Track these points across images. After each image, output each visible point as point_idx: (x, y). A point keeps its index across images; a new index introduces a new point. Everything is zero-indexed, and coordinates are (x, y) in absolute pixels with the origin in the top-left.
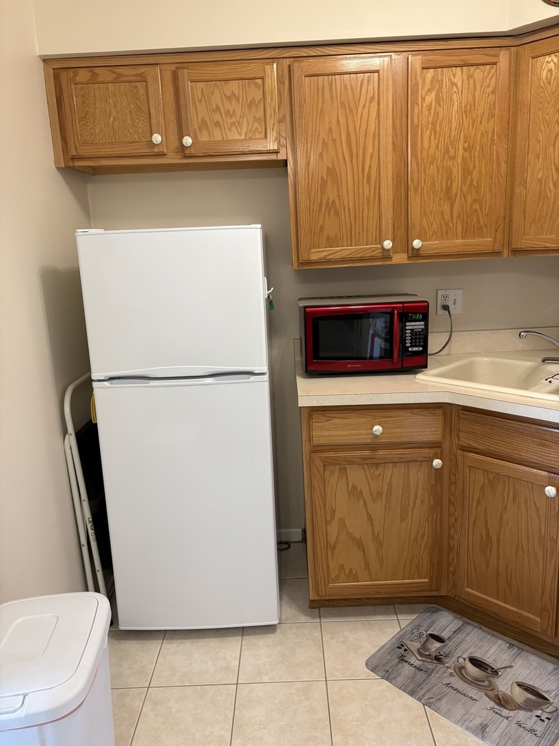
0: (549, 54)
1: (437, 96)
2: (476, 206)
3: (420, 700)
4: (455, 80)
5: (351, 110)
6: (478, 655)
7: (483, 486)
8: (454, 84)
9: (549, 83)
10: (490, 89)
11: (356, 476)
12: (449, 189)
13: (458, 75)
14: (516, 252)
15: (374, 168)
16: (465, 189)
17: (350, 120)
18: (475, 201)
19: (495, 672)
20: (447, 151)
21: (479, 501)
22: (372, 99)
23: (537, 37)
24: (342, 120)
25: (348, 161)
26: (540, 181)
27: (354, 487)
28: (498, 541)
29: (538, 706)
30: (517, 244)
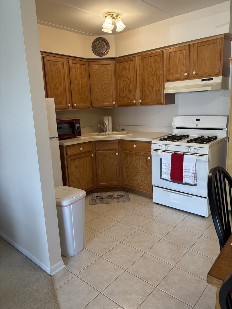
0: (96, 65)
1: (75, 70)
2: (85, 97)
3: (105, 204)
4: (78, 67)
5: (58, 70)
6: (107, 195)
7: (102, 158)
8: (78, 68)
9: (96, 71)
10: (84, 70)
11: (77, 162)
12: (79, 92)
13: (79, 66)
14: (93, 107)
15: (64, 86)
16: (82, 92)
17: (58, 73)
18: (84, 95)
19: (113, 196)
20: (78, 83)
21: (102, 162)
22: (63, 68)
23: (93, 61)
24: (56, 73)
25: (58, 83)
26: (97, 92)
27: (77, 165)
28: (107, 170)
29: (123, 196)
30: (93, 106)
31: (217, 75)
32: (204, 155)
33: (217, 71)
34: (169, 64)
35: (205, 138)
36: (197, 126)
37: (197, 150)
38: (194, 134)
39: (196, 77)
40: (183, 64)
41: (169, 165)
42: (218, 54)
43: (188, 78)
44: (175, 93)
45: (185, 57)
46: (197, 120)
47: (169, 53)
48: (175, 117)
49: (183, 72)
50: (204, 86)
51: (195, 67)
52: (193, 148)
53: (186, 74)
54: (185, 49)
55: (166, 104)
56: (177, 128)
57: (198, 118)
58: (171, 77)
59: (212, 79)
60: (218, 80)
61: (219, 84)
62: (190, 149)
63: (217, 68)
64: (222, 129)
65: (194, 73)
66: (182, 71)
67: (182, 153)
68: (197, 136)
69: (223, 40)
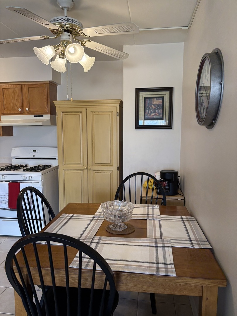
31: (46, 113)
32: (38, 182)
33: (46, 110)
34: (4, 98)
35: (40, 167)
36: (34, 156)
37: (32, 177)
38: (31, 164)
39: (29, 113)
40: (17, 100)
41: (6, 194)
42: (45, 96)
43: (22, 113)
44: (13, 126)
45: (18, 94)
46: (33, 151)
47: (3, 89)
48: (14, 148)
49: (18, 107)
50: (37, 121)
51: (28, 105)
52: (28, 176)
53: (20, 110)
54: (18, 88)
55: (3, 136)
56: (16, 158)
57: (35, 149)
58: (6, 111)
59: (43, 116)
60: (47, 117)
61: (48, 120)
62: (31, 178)
63: (46, 108)
64: (55, 159)
65: (27, 109)
66: (16, 106)
67: (19, 182)
68: (33, 165)
69: (48, 85)
